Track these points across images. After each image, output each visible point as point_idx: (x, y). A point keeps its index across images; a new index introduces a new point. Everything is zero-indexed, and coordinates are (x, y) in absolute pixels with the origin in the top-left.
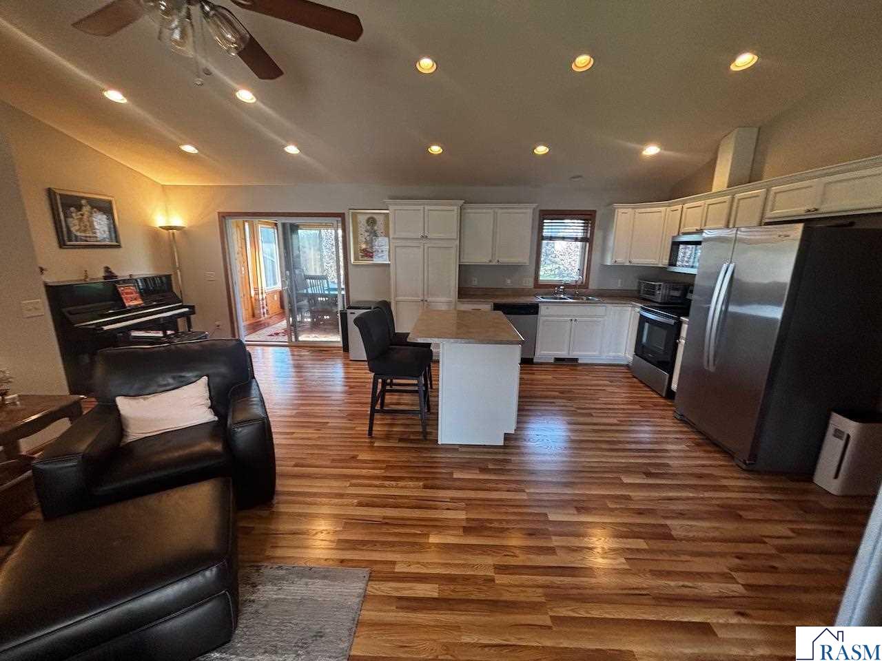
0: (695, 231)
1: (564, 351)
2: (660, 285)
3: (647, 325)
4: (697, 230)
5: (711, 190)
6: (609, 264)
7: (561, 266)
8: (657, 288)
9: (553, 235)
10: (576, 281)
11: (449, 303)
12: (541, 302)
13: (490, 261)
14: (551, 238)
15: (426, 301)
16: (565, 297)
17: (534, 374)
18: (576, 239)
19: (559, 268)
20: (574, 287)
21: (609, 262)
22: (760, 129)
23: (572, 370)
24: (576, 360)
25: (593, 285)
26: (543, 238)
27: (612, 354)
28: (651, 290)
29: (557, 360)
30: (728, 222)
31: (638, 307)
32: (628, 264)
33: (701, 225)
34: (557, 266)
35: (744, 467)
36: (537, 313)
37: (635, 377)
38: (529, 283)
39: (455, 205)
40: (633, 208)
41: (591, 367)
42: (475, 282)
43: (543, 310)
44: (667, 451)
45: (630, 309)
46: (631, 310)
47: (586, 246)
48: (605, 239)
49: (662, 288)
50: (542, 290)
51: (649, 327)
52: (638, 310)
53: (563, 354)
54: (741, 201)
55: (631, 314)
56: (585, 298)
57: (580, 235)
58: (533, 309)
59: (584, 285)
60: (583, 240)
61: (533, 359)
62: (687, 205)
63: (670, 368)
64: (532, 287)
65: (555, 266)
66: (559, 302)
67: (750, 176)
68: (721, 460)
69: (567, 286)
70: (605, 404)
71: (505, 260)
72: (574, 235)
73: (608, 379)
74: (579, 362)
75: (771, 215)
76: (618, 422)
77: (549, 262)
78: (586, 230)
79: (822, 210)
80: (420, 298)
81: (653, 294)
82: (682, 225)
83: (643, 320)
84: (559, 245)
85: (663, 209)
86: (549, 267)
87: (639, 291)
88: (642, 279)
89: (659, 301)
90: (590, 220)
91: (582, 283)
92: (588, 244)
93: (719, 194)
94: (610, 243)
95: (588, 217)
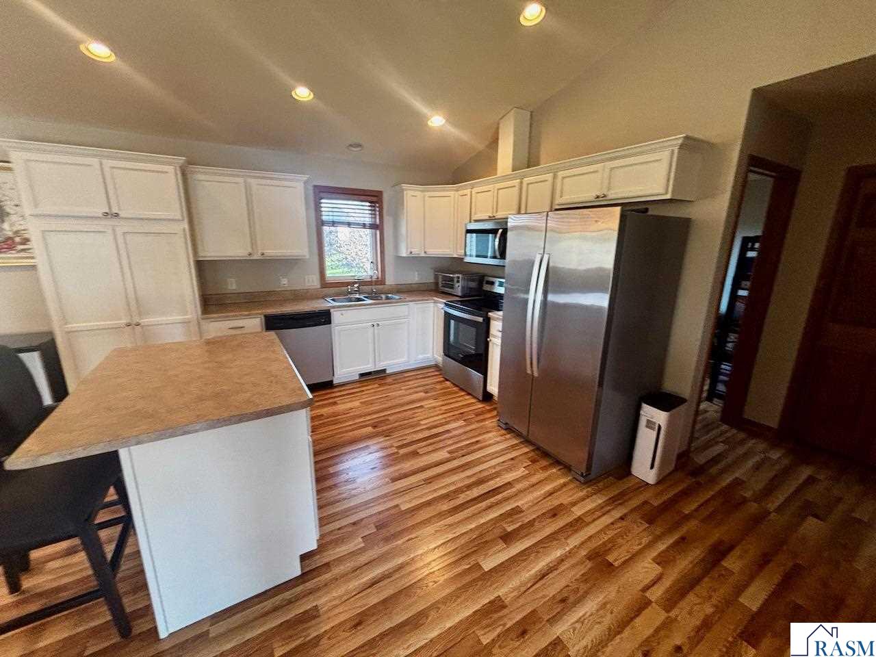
0: (487, 218)
1: (368, 363)
2: (458, 277)
3: (452, 322)
4: (490, 217)
5: (496, 174)
6: (404, 255)
7: (348, 257)
8: (456, 280)
9: (336, 219)
10: (371, 277)
11: (185, 323)
12: (334, 307)
13: (250, 254)
14: (334, 223)
15: (138, 325)
16: (362, 297)
17: (335, 403)
18: (364, 226)
19: (346, 258)
20: (370, 283)
21: (404, 253)
22: (531, 112)
23: (381, 385)
24: (384, 371)
25: (390, 280)
26: (323, 223)
27: (421, 357)
28: (449, 283)
29: (362, 375)
30: (520, 208)
31: (440, 303)
32: (423, 255)
33: (493, 212)
34: (344, 256)
35: (582, 479)
36: (329, 322)
37: (447, 380)
38: (313, 282)
39: (170, 164)
40: (422, 191)
41: (402, 377)
42: (232, 285)
43: (336, 316)
44: (509, 485)
45: (432, 305)
46: (434, 307)
47: (376, 234)
48: (396, 227)
49: (460, 280)
50: (332, 290)
51: (455, 324)
52: (442, 306)
53: (369, 367)
54: (530, 186)
55: (434, 310)
56: (383, 296)
57: (368, 220)
58: (323, 318)
59: (381, 281)
60: (373, 226)
61: (332, 381)
62: (475, 190)
63: (483, 369)
64: (319, 286)
65: (341, 256)
66: (355, 305)
67: (529, 161)
68: (558, 478)
69: (362, 283)
70: (429, 429)
71: (271, 252)
72: (361, 220)
73: (421, 389)
74: (388, 372)
75: (559, 201)
76: (448, 455)
77: (335, 252)
78: (375, 214)
79: (610, 197)
80: (124, 321)
81: (452, 287)
82: (473, 211)
83: (448, 317)
84: (343, 233)
85: (451, 193)
86: (335, 258)
87: (437, 284)
88: (438, 270)
89: (460, 294)
90: (377, 202)
91: (378, 278)
92: (378, 232)
93: (505, 178)
94: (403, 230)
95: (374, 198)
